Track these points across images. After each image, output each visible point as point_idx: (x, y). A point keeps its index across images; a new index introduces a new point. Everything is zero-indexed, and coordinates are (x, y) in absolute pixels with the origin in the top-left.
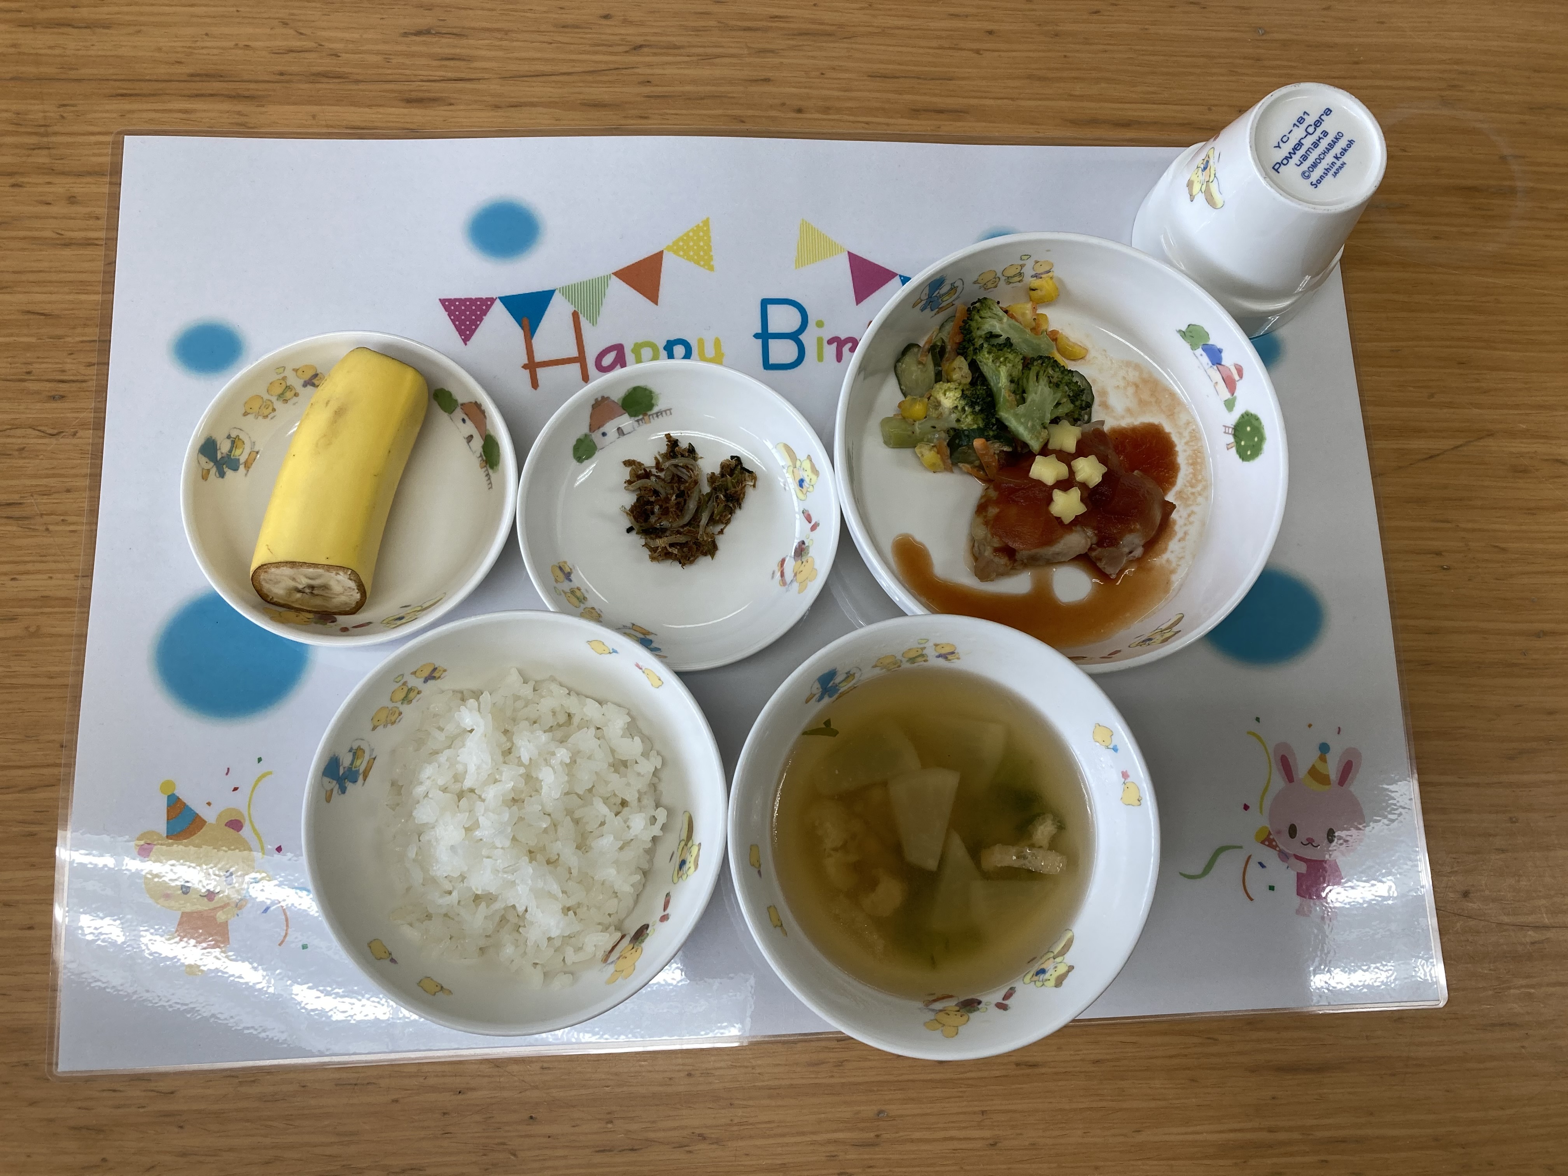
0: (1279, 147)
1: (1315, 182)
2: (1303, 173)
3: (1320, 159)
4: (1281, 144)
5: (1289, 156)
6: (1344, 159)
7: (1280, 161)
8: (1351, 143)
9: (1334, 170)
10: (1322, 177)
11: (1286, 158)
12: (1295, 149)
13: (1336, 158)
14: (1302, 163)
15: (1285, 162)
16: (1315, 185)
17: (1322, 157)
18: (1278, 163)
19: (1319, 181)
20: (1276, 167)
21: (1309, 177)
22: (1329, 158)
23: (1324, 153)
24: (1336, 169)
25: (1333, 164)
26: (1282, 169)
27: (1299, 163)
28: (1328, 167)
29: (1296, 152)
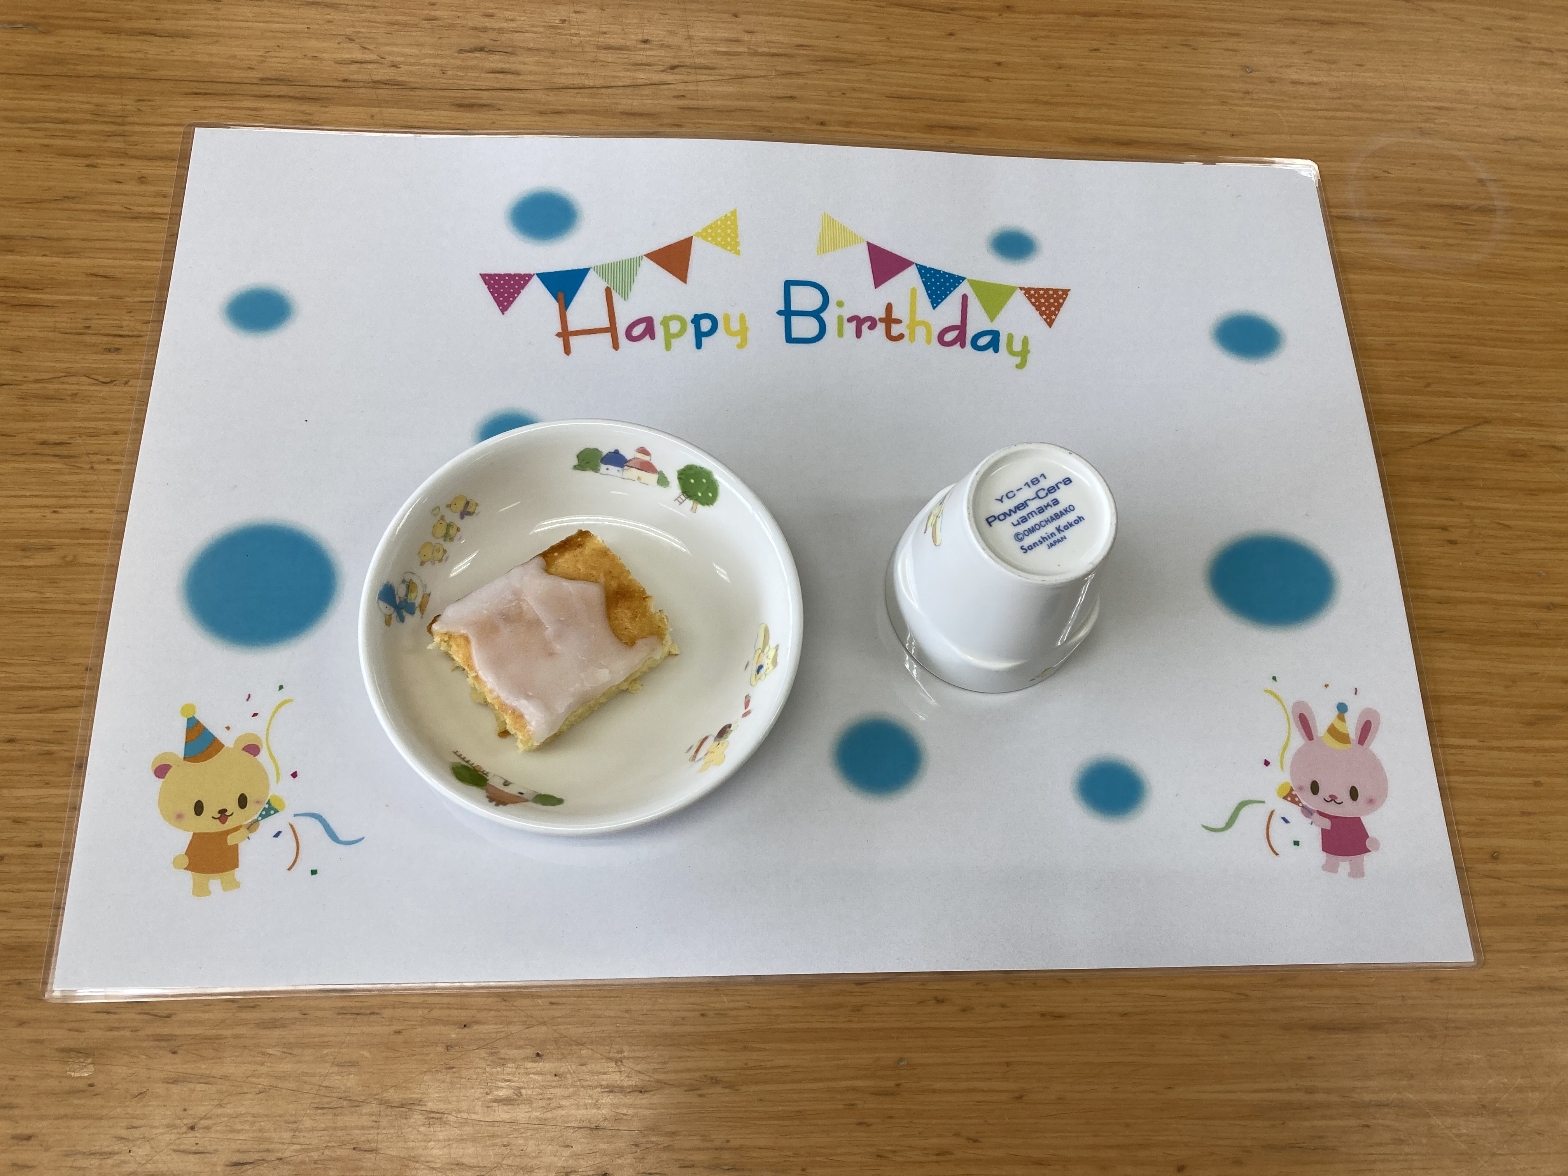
0: (1001, 500)
1: (1026, 547)
2: (1017, 535)
3: (1040, 526)
4: (1005, 499)
5: (1008, 513)
6: (1066, 533)
7: (996, 516)
8: (1080, 519)
9: (1051, 541)
10: (1035, 544)
11: (1005, 514)
12: (1018, 508)
13: (1059, 530)
14: (1019, 524)
15: (1002, 517)
16: (1025, 550)
17: (1043, 524)
18: (994, 516)
19: (1030, 548)
20: (990, 520)
21: (1021, 540)
22: (1051, 528)
23: (1047, 521)
24: (1053, 541)
25: (1053, 534)
26: (997, 524)
27: (1016, 523)
28: (1046, 536)
29: (1018, 511)
